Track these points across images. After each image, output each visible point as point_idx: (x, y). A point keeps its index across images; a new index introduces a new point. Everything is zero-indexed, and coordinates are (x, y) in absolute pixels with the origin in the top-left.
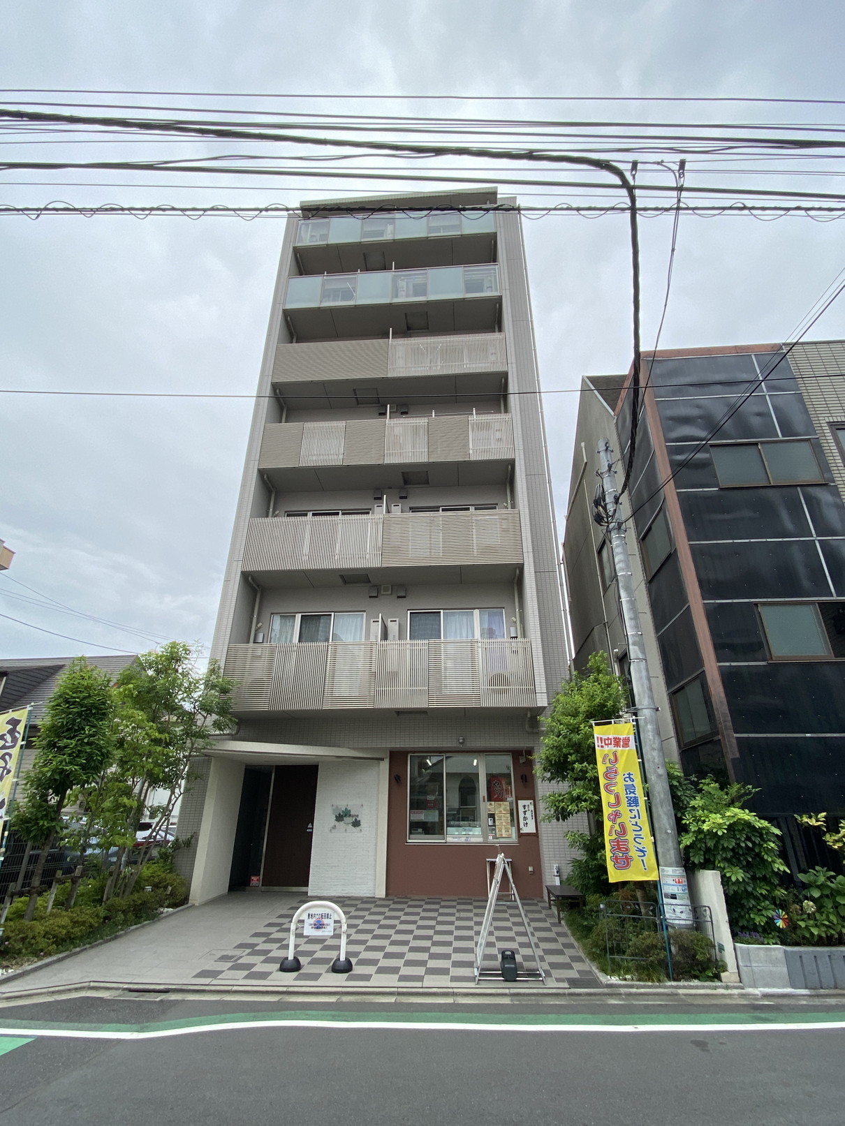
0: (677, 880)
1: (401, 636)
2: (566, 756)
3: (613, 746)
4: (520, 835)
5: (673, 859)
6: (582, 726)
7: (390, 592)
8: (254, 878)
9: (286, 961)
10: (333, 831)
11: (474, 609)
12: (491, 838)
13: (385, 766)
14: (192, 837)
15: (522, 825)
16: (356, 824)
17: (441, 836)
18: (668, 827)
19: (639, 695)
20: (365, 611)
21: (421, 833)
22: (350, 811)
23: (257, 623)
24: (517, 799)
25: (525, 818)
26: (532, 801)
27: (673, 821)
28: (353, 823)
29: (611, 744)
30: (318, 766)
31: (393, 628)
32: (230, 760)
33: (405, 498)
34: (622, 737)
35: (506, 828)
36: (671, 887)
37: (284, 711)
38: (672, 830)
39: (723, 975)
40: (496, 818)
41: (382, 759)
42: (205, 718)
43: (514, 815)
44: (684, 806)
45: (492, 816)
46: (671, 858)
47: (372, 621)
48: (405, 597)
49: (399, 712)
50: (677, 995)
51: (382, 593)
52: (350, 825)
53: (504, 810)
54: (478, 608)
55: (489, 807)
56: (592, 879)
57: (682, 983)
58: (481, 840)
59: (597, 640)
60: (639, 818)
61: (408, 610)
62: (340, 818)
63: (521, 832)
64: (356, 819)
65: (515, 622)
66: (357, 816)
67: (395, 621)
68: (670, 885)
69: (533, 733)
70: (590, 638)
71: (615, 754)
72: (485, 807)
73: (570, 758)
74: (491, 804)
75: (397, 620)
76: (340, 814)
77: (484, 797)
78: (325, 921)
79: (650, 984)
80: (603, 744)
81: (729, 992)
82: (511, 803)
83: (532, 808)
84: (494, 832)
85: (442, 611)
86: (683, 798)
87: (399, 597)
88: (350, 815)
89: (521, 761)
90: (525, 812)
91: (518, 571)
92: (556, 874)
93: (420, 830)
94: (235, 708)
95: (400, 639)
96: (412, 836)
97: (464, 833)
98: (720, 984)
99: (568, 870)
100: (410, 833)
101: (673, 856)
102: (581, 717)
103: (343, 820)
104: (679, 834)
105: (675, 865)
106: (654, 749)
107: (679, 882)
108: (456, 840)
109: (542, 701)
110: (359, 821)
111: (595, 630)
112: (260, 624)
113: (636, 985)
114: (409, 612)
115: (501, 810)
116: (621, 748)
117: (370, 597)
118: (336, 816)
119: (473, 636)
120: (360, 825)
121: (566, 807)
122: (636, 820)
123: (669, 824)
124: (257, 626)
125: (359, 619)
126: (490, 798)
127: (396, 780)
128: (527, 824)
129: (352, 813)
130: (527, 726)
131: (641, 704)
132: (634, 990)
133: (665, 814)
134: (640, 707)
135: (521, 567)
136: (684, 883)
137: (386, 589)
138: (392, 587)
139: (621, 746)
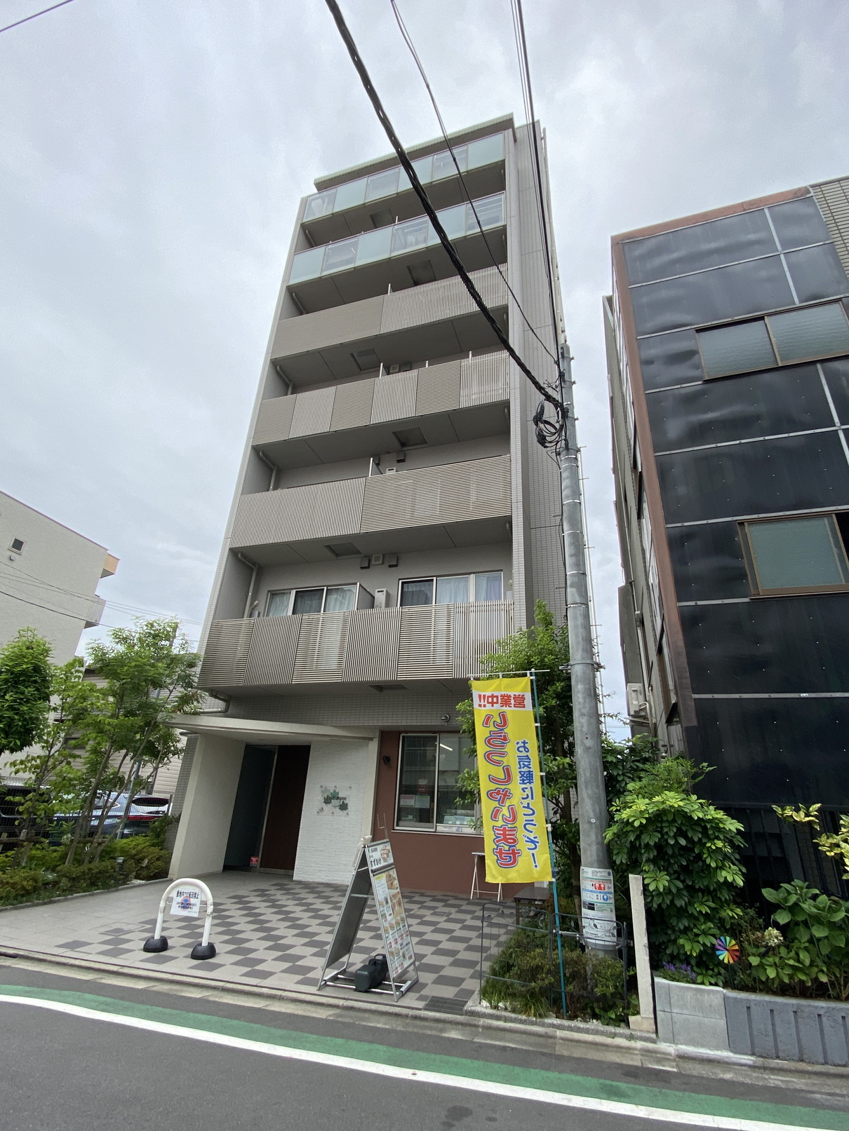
0: (597, 885)
1: (390, 604)
3: (499, 705)
5: (595, 857)
7: (381, 562)
8: (254, 859)
9: (151, 940)
10: (320, 813)
11: (470, 574)
13: (373, 747)
16: (344, 807)
17: (431, 825)
18: (592, 815)
20: (356, 584)
21: (412, 820)
22: (338, 793)
23: (253, 601)
27: (599, 808)
28: (340, 805)
29: (497, 703)
30: (310, 746)
31: (381, 598)
33: (403, 461)
34: (512, 694)
36: (589, 894)
37: (259, 687)
38: (597, 819)
39: (631, 1019)
41: (371, 739)
46: (591, 856)
48: (396, 566)
49: (380, 687)
51: (374, 563)
52: (338, 808)
54: (474, 573)
57: (578, 1023)
60: (532, 798)
61: (400, 579)
62: (327, 801)
64: (343, 802)
66: (345, 799)
67: (383, 591)
68: (588, 891)
71: (503, 716)
75: (386, 590)
76: (328, 796)
78: (192, 901)
79: (524, 1017)
80: (486, 703)
81: (632, 1044)
85: (435, 578)
86: (621, 778)
87: (390, 566)
88: (338, 798)
93: (410, 817)
95: (388, 606)
96: (401, 823)
97: (459, 822)
98: (627, 1032)
100: (398, 820)
101: (594, 853)
103: (331, 803)
104: (604, 825)
105: (597, 864)
106: (583, 715)
107: (600, 888)
108: (446, 830)
110: (347, 804)
112: (257, 602)
114: (400, 581)
116: (513, 708)
117: (362, 568)
118: (324, 798)
120: (347, 808)
122: (527, 801)
123: (594, 811)
124: (252, 603)
127: (385, 761)
129: (339, 796)
133: (590, 798)
136: (606, 890)
137: (377, 559)
138: (383, 555)
139: (512, 706)
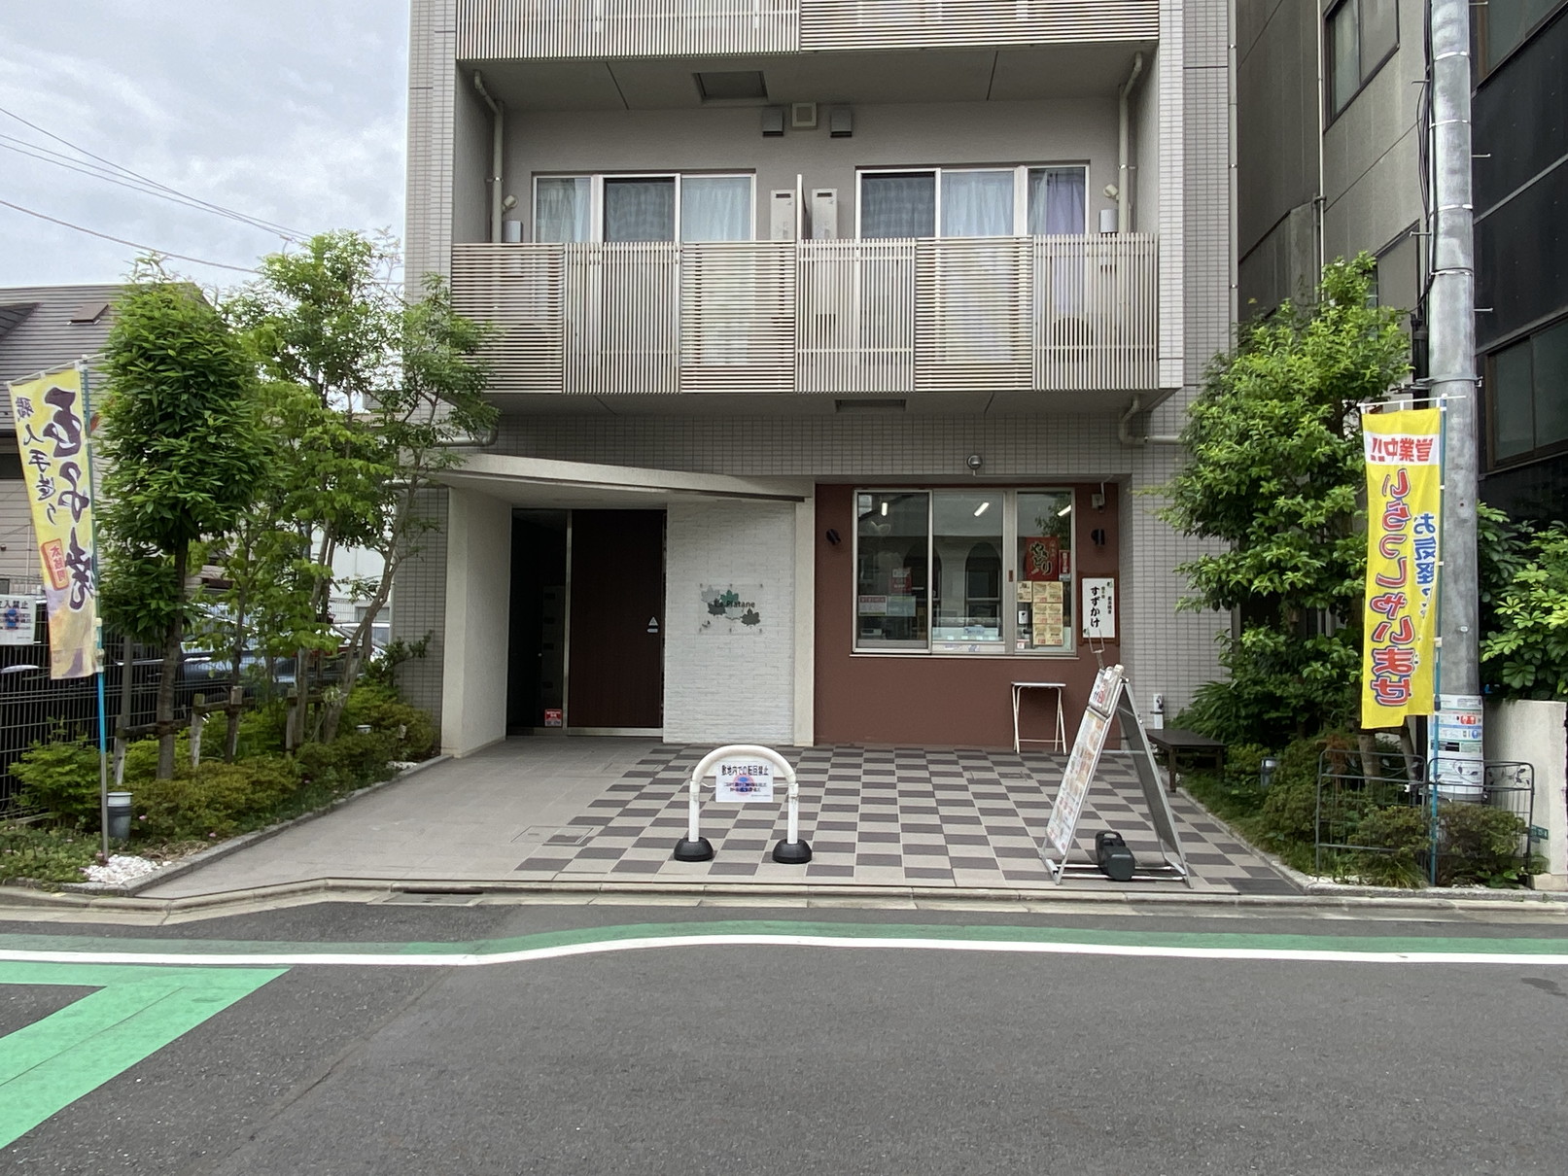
0: (1465, 718)
1: (843, 231)
2: (1255, 483)
3: (1399, 457)
4: (1082, 641)
5: (1464, 681)
6: (1305, 420)
7: (813, 123)
8: (553, 714)
9: (685, 844)
10: (704, 631)
11: (1016, 164)
12: (1021, 646)
13: (806, 512)
14: (427, 639)
15: (1086, 624)
16: (752, 619)
17: (922, 642)
18: (1463, 620)
19: (1443, 350)
20: (753, 171)
21: (881, 638)
22: (737, 595)
23: (504, 197)
24: (1080, 576)
25: (1094, 612)
26: (1112, 580)
27: (1473, 611)
28: (744, 617)
29: (1396, 454)
30: (665, 511)
31: (825, 210)
32: (486, 495)
34: (1415, 438)
35: (1051, 629)
36: (1449, 731)
37: (595, 396)
38: (1469, 626)
39: (1537, 878)
40: (1034, 611)
41: (801, 499)
42: (434, 404)
43: (1071, 609)
44: (1502, 583)
45: (1028, 607)
46: (1458, 678)
47: (774, 193)
48: (848, 135)
49: (844, 402)
50: (1452, 908)
51: (795, 123)
52: (739, 622)
53: (1052, 596)
54: (1025, 164)
55: (1021, 591)
56: (1246, 718)
57: (1455, 890)
58: (1001, 649)
59: (1293, 243)
61: (858, 168)
63: (1085, 636)
64: (750, 611)
65: (1114, 198)
66: (753, 605)
67: (829, 195)
68: (1450, 726)
69: (1132, 447)
70: (1272, 240)
71: (1403, 476)
72: (1014, 590)
73: (1266, 488)
74: (1025, 586)
75: (834, 191)
76: (716, 601)
77: (1011, 573)
78: (756, 779)
79: (1396, 889)
80: (1384, 454)
81: (1549, 905)
82: (1067, 584)
83: (1110, 592)
84: (1027, 636)
85: (938, 171)
86: (1502, 566)
87: (835, 135)
88: (738, 604)
89: (1095, 504)
90: (1095, 601)
91: (1139, 64)
92: (1156, 709)
93: (878, 632)
94: (495, 386)
95: (840, 236)
96: (862, 642)
97: (966, 638)
98: (1531, 893)
99: (1183, 701)
100: (859, 636)
101: (1465, 674)
102: (1299, 401)
103: (724, 612)
104: (1483, 637)
105: (1465, 690)
106: (1458, 467)
107: (1469, 722)
108: (950, 650)
109: (1170, 376)
110: (757, 614)
111: (1292, 217)
112: (510, 200)
113: (1369, 892)
114: (859, 173)
115: (1046, 597)
116: (1417, 463)
117: (767, 134)
118: (710, 605)
119: (1010, 229)
120: (758, 621)
121: (1245, 583)
123: (1466, 615)
124: (503, 203)
125: (739, 190)
126: (1027, 571)
127: (830, 539)
128: (1097, 621)
129: (740, 600)
130: (1122, 434)
131: (1442, 370)
132: (1365, 900)
133: (1460, 595)
134: (1440, 378)
135: (1148, 52)
136: (1477, 724)
137: (804, 115)
138: (818, 105)
139: (1415, 458)
